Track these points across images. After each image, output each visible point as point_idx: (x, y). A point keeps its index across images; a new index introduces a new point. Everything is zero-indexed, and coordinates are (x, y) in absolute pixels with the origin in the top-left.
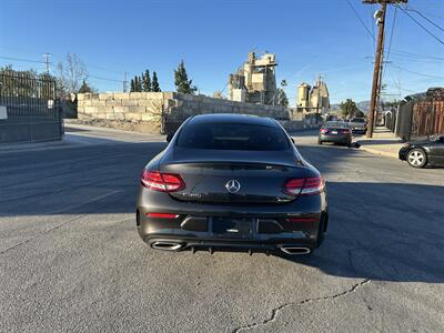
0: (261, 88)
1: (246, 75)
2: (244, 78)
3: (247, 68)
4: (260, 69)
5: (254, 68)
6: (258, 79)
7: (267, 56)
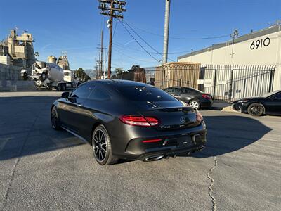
0: (23, 57)
1: (9, 46)
2: (8, 48)
3: (10, 41)
4: (21, 43)
5: (16, 42)
6: (20, 50)
7: (25, 34)
